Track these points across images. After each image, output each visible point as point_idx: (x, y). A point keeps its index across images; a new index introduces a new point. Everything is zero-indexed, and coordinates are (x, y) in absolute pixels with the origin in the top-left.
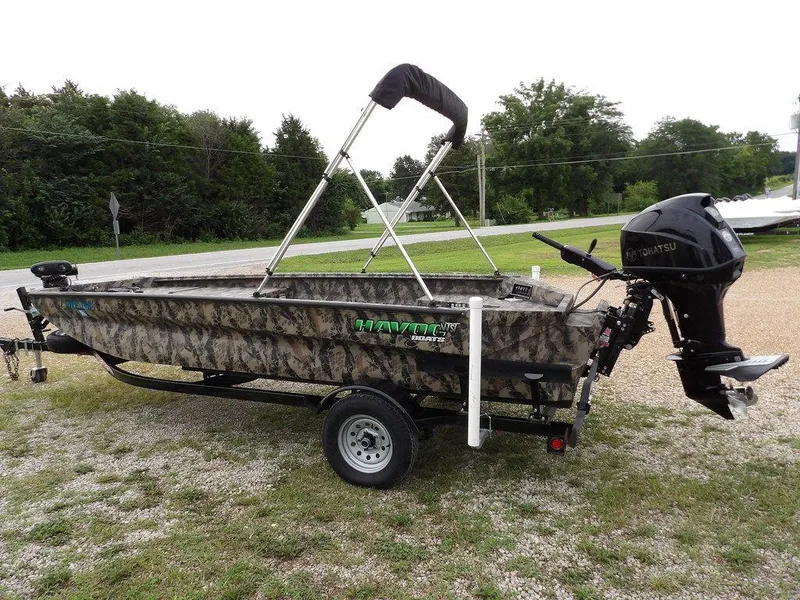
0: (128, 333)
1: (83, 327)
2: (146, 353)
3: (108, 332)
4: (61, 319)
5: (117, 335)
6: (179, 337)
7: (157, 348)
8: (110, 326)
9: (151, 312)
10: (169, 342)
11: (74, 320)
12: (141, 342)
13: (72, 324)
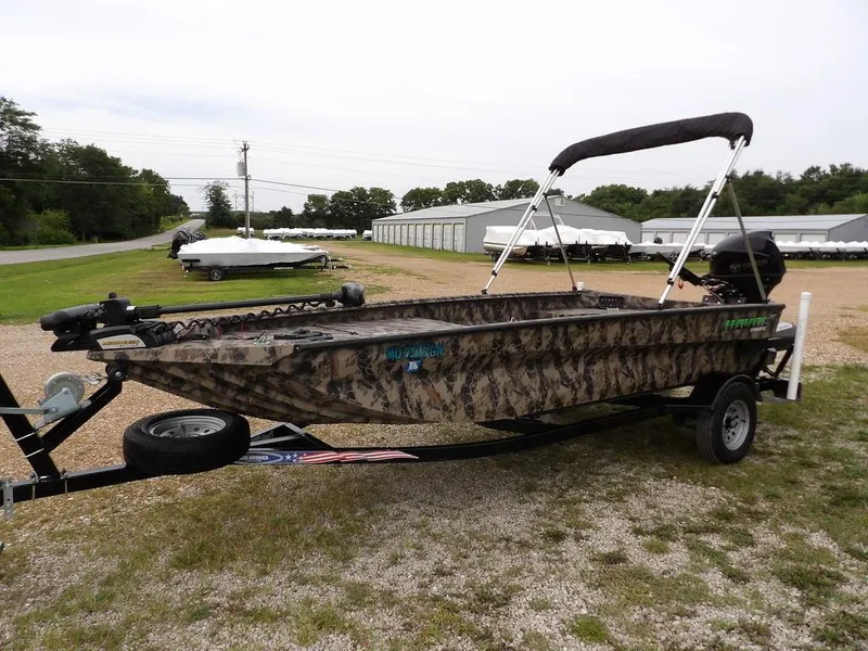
0: (483, 382)
1: (403, 391)
2: (512, 404)
3: (450, 389)
4: (354, 386)
5: (465, 390)
6: (552, 373)
7: (528, 394)
8: (451, 379)
9: (540, 344)
10: (542, 382)
11: (383, 383)
12: (505, 391)
13: (380, 387)
